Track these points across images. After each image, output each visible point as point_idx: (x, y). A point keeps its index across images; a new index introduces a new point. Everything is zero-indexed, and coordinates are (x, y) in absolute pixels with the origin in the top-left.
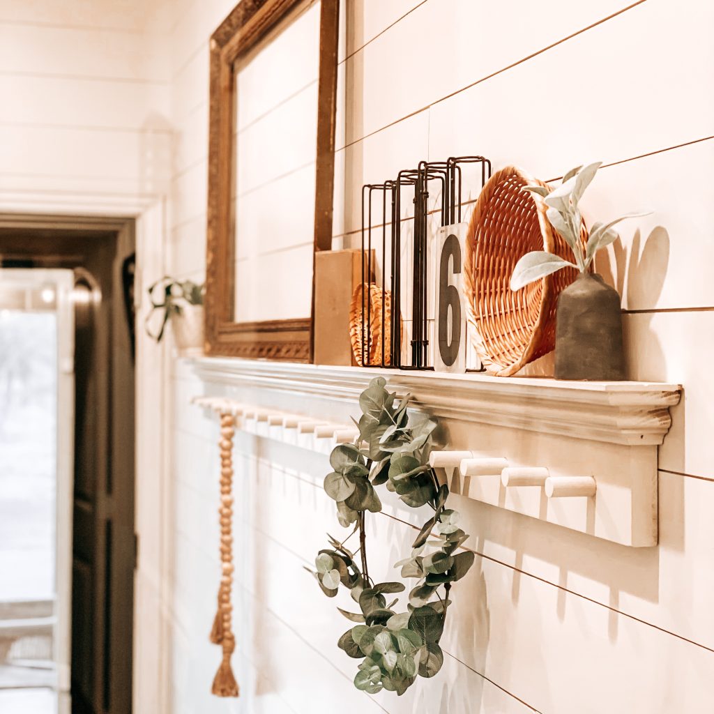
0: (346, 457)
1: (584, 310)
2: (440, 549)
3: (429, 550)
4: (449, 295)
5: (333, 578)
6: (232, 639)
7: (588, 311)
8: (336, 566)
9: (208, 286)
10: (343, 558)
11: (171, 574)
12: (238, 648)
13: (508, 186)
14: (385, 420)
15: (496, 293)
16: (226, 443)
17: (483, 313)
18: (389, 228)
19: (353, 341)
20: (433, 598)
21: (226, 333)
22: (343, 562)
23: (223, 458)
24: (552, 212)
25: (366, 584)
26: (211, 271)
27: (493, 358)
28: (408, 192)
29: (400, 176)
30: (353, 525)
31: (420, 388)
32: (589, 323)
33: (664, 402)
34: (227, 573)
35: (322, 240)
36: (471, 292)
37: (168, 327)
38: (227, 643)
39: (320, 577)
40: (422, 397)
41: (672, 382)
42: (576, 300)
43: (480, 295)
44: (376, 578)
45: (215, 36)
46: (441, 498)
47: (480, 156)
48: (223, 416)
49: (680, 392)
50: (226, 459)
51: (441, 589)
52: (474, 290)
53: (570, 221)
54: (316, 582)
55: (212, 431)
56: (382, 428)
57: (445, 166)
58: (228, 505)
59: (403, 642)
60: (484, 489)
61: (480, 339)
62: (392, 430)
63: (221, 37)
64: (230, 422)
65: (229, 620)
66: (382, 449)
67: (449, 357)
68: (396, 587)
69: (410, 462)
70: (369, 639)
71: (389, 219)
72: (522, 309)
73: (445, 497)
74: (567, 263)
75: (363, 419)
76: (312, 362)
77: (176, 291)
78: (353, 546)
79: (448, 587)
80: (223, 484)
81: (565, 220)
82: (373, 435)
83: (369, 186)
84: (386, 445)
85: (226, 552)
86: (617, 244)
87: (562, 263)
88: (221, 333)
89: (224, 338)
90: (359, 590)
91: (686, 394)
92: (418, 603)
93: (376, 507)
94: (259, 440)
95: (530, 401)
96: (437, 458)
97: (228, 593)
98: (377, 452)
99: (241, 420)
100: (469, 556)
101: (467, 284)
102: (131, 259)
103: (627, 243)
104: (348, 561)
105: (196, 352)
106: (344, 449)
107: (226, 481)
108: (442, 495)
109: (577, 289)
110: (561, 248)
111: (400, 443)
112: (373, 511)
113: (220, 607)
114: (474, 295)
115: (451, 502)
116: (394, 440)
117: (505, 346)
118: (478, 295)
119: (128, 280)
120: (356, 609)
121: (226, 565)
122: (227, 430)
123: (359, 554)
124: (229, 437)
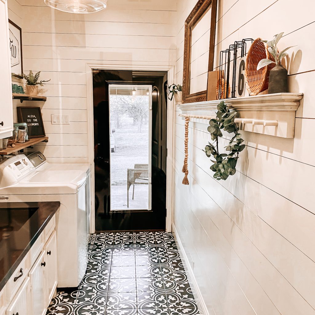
0: (213, 122)
1: (277, 74)
2: (236, 143)
3: (234, 144)
4: (241, 77)
5: (209, 153)
6: (187, 171)
7: (278, 75)
8: (210, 149)
9: (183, 86)
10: (212, 147)
11: (174, 158)
12: (189, 173)
13: (258, 44)
14: (224, 112)
15: (254, 75)
16: (187, 125)
17: (250, 80)
18: (227, 64)
19: (217, 94)
20: (234, 156)
21: (187, 97)
22: (212, 149)
23: (186, 128)
24: (270, 49)
25: (218, 154)
26: (184, 82)
27: (252, 91)
28: (232, 52)
29: (230, 47)
30: (215, 140)
31: (233, 103)
32: (278, 78)
33: (298, 98)
34: (186, 156)
35: (211, 68)
36: (247, 75)
37: (173, 97)
38: (186, 172)
39: (206, 152)
40: (234, 105)
41: (301, 92)
42: (275, 71)
43: (249, 75)
44: (220, 153)
45: (186, 21)
46: (237, 131)
47: (251, 38)
48: (186, 118)
49: (303, 95)
50: (187, 129)
51: (236, 153)
52: (248, 74)
53: (274, 50)
54: (205, 153)
55: (184, 122)
56: (223, 114)
57: (241, 42)
58: (187, 140)
59: (225, 166)
60: (248, 128)
61: (249, 87)
62: (225, 114)
63: (187, 21)
64: (188, 119)
65: (187, 167)
66: (222, 119)
67: (240, 93)
68: (226, 155)
69: (229, 121)
70: (217, 166)
71: (227, 61)
72: (261, 79)
73: (238, 130)
74: (273, 62)
75: (218, 112)
76: (207, 101)
77: (176, 88)
78: (215, 145)
79: (238, 153)
80: (186, 135)
81: (273, 50)
82: (220, 116)
83: (222, 51)
84: (223, 118)
85: (186, 151)
86: (287, 56)
87: (271, 62)
88: (186, 98)
89: (187, 99)
90: (216, 156)
91: (304, 96)
92: (230, 157)
93: (221, 135)
94: (194, 123)
95: (262, 102)
96: (236, 120)
97: (187, 161)
98: (221, 120)
99: (190, 119)
100: (244, 146)
101: (246, 72)
102: (166, 82)
103: (290, 56)
104: (214, 149)
105: (180, 103)
106: (213, 120)
107: (187, 134)
108: (237, 130)
109: (275, 69)
110: (271, 58)
111: (227, 118)
112: (220, 136)
113: (185, 164)
114: (248, 75)
115: (239, 132)
116: (225, 117)
117: (255, 89)
118: (248, 76)
119: (165, 88)
120: (215, 160)
121: (186, 154)
122: (187, 121)
123: (216, 147)
124: (188, 123)
